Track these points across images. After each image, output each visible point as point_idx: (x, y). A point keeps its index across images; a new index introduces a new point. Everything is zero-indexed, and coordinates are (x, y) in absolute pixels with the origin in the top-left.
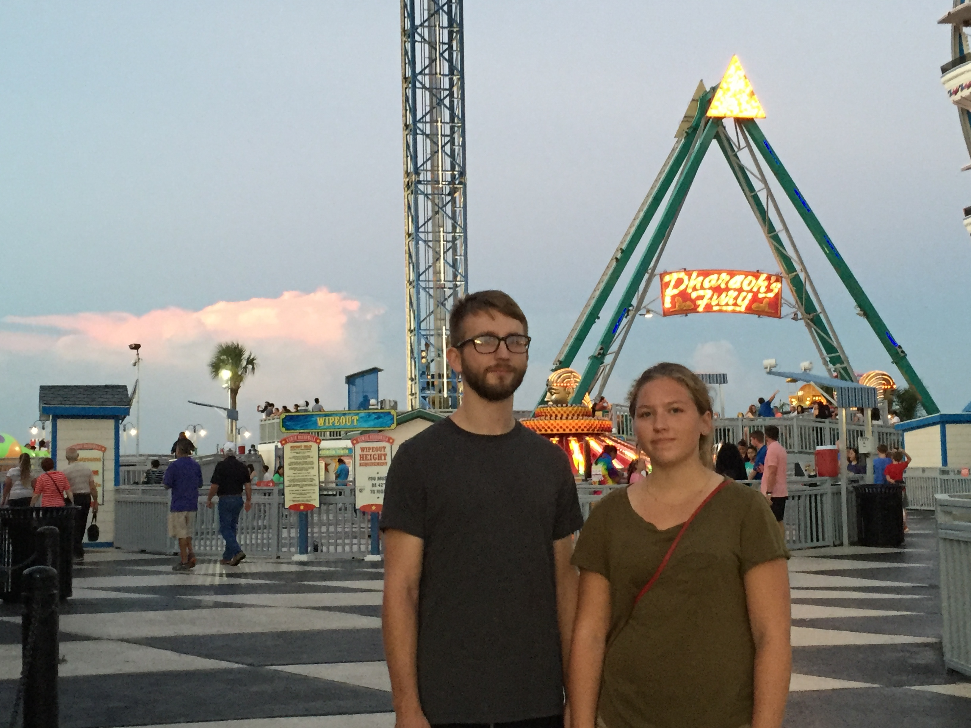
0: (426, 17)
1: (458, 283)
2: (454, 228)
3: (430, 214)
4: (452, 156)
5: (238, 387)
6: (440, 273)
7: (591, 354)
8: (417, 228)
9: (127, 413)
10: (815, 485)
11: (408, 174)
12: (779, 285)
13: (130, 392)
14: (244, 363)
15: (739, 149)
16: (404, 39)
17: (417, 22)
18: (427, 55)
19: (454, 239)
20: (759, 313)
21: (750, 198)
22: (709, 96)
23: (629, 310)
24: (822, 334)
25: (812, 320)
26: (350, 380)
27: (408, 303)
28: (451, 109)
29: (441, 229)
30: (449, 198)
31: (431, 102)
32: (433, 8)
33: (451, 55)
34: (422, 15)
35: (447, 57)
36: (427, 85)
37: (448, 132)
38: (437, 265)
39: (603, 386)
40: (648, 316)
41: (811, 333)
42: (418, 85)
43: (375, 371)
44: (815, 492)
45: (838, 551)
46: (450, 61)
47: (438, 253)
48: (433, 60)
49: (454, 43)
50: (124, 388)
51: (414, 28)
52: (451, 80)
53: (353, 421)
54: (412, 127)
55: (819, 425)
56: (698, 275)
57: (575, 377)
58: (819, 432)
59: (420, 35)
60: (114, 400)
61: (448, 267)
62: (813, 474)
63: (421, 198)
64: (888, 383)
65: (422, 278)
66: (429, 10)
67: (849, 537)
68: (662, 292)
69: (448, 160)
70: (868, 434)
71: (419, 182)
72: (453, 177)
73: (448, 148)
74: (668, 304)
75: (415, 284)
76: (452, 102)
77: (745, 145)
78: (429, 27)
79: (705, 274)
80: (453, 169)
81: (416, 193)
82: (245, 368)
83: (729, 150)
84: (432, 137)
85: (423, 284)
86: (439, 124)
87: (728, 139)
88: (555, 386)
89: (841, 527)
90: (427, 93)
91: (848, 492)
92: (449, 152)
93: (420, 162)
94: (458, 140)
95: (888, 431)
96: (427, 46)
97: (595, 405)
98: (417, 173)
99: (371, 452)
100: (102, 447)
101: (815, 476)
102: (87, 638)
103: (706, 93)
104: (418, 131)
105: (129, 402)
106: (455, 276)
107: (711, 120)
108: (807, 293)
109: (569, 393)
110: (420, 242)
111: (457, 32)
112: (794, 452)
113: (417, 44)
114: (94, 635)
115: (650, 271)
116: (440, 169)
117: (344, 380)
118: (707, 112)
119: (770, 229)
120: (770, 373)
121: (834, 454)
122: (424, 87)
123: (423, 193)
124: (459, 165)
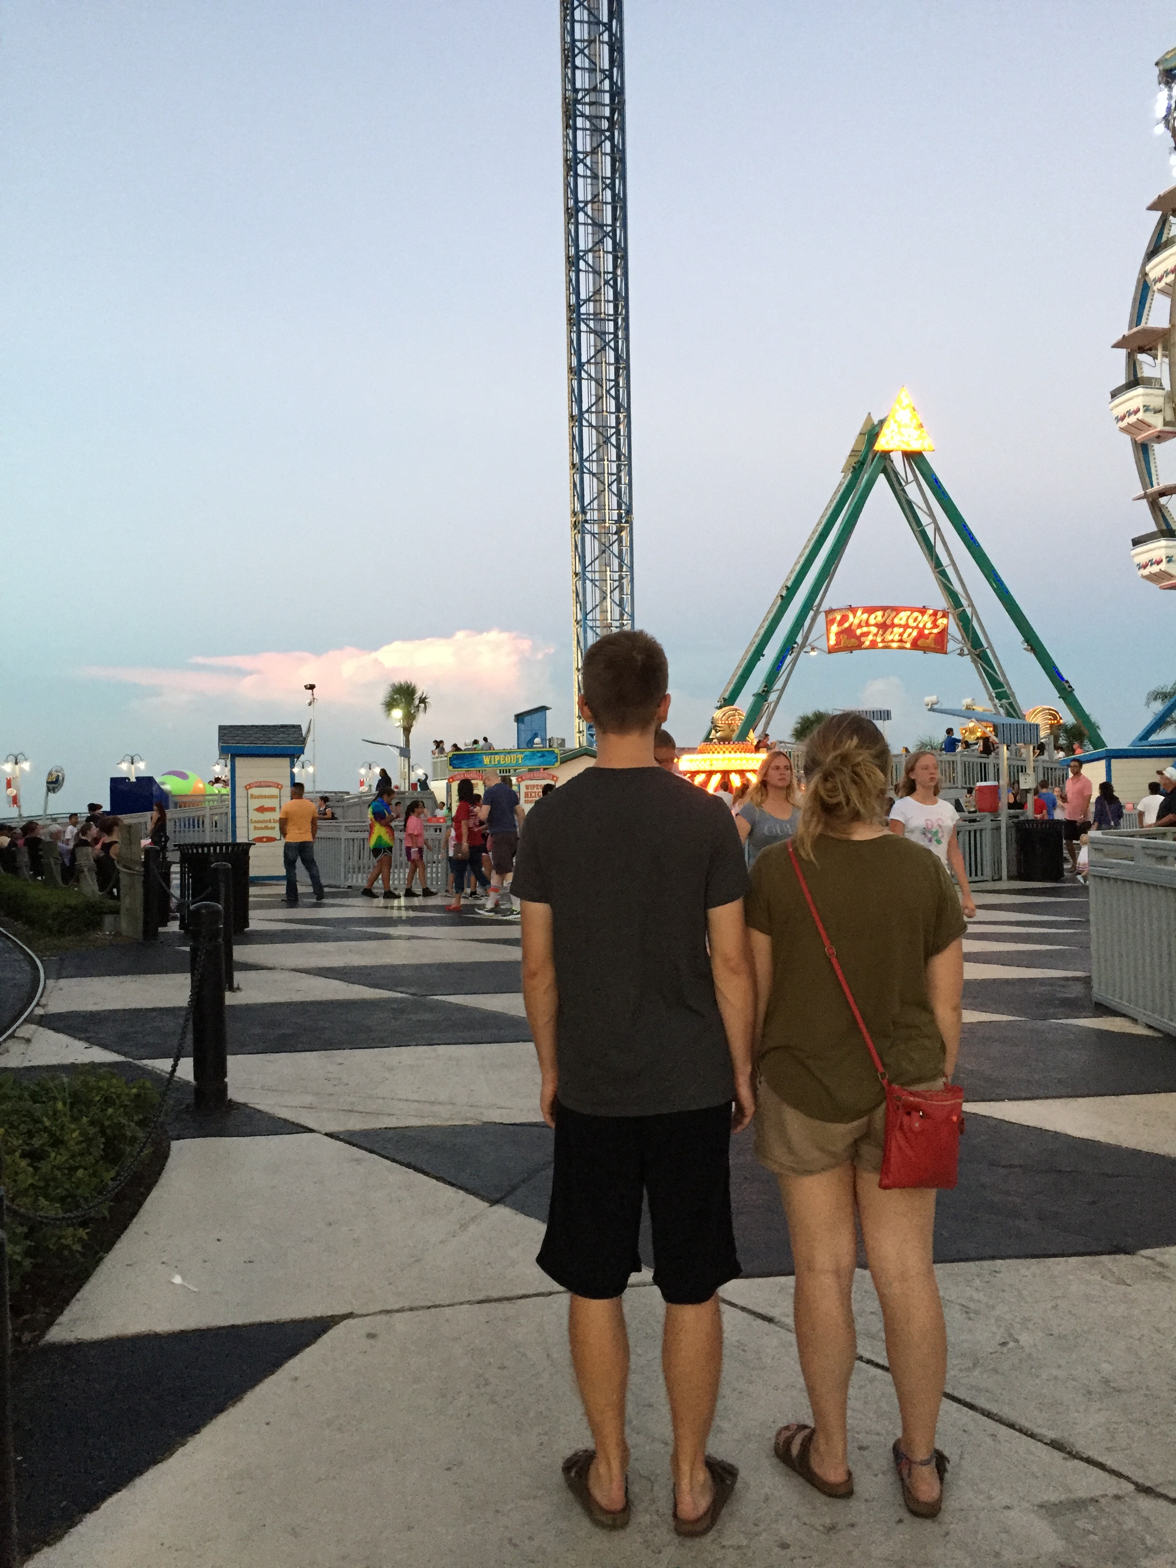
0: (592, 354)
1: (625, 622)
2: (621, 567)
3: (597, 553)
4: (619, 495)
5: (411, 726)
6: (607, 612)
7: (755, 691)
8: (584, 568)
9: (302, 752)
10: (974, 821)
11: (574, 513)
12: (945, 621)
13: (304, 732)
14: (417, 702)
15: (907, 483)
16: (571, 377)
17: (584, 359)
18: (593, 392)
19: (621, 578)
20: (925, 649)
21: (918, 534)
22: (877, 429)
23: (793, 648)
24: (990, 671)
25: (978, 656)
26: (519, 718)
27: (575, 642)
28: (618, 447)
29: (608, 569)
30: (615, 537)
31: (598, 439)
32: (600, 344)
33: (617, 391)
34: (588, 351)
35: (614, 395)
36: (594, 424)
37: (614, 471)
38: (604, 604)
39: (767, 724)
40: (813, 654)
41: (977, 668)
42: (585, 423)
43: (543, 709)
44: (975, 828)
45: (998, 886)
46: (617, 398)
47: (605, 593)
48: (599, 398)
49: (621, 380)
50: (299, 727)
51: (580, 365)
52: (618, 418)
53: (518, 759)
54: (578, 465)
55: (983, 760)
56: (863, 613)
57: (739, 714)
58: (984, 767)
59: (586, 372)
60: (290, 739)
61: (614, 606)
62: (972, 809)
63: (588, 537)
64: (1055, 718)
65: (589, 617)
66: (595, 346)
67: (1008, 871)
68: (827, 630)
69: (615, 499)
70: (1030, 771)
71: (586, 521)
72: (620, 515)
73: (614, 487)
74: (833, 642)
75: (582, 623)
76: (618, 440)
77: (913, 479)
78: (596, 363)
79: (870, 610)
80: (619, 507)
81: (583, 532)
82: (418, 706)
83: (895, 483)
84: (598, 476)
85: (590, 623)
86: (606, 462)
87: (896, 474)
88: (719, 723)
89: (1000, 862)
90: (594, 431)
91: (1008, 828)
92: (615, 491)
93: (587, 501)
94: (625, 479)
95: (1053, 766)
96: (593, 383)
97: (759, 742)
98: (584, 512)
99: (535, 790)
100: (279, 784)
101: (975, 812)
102: (263, 968)
103: (874, 427)
104: (585, 470)
105: (304, 741)
106: (622, 615)
107: (878, 455)
108: (973, 628)
109: (733, 731)
110: (587, 581)
111: (624, 368)
112: (957, 788)
113: (583, 381)
114: (269, 966)
115: (815, 609)
116: (607, 508)
117: (513, 718)
118: (874, 445)
119: (937, 564)
120: (932, 710)
121: (995, 790)
122: (590, 425)
123: (590, 532)
124: (626, 504)
